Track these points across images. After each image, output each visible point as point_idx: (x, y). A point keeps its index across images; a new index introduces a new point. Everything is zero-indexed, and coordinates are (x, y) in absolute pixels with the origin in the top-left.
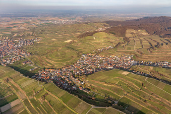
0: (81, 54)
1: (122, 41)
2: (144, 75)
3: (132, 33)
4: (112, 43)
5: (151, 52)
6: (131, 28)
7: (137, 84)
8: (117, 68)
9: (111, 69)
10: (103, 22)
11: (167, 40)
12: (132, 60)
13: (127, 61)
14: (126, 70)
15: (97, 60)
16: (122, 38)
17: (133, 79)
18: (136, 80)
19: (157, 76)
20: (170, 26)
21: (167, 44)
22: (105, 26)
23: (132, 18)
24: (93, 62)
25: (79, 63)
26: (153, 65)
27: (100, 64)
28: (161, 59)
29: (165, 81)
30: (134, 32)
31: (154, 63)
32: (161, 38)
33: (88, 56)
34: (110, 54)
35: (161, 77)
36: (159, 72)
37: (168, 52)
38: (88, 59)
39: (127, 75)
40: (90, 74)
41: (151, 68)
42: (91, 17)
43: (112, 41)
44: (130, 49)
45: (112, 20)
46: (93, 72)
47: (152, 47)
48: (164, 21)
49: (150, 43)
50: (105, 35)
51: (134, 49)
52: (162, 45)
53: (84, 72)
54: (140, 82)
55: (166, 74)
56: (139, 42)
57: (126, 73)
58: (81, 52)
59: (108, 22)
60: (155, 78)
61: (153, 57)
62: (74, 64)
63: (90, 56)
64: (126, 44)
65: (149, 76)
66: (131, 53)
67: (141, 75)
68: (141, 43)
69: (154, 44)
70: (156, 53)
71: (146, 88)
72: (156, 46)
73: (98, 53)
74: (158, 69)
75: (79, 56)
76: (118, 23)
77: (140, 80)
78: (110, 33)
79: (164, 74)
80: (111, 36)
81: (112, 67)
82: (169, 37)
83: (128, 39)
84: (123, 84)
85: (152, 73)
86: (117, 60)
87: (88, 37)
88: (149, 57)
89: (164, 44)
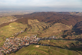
0: (5, 38)
1: (27, 27)
2: (47, 46)
3: (31, 22)
4: (22, 28)
5: (45, 32)
6: (30, 19)
7: (46, 51)
8: (31, 44)
10: (11, 16)
11: (50, 24)
12: (37, 37)
13: (35, 39)
14: (37, 44)
15: (16, 41)
16: (27, 25)
17: (43, 49)
20: (48, 17)
21: (51, 26)
22: (14, 18)
25: (6, 45)
27: (20, 43)
28: (51, 35)
31: (48, 38)
32: (46, 24)
33: (10, 39)
34: (24, 36)
35: (55, 45)
37: (52, 31)
38: (11, 41)
40: (16, 51)
41: (49, 41)
42: (2, 13)
43: (22, 27)
44: (33, 31)
47: (45, 29)
48: (44, 15)
49: (42, 27)
50: (16, 24)
53: (12, 51)
54: (47, 50)
55: (57, 43)
57: (38, 46)
58: (5, 37)
59: (15, 16)
60: (53, 46)
61: (47, 34)
63: (11, 39)
64: (30, 28)
65: (49, 46)
66: (35, 33)
67: (45, 46)
68: (38, 27)
70: (48, 32)
71: (51, 53)
72: (46, 28)
73: (16, 36)
74: (52, 41)
75: (4, 40)
76: (21, 16)
78: (19, 22)
79: (55, 43)
80: (21, 24)
81: (28, 44)
82: (50, 23)
83: (30, 25)
84: (39, 53)
85: (50, 43)
86: (29, 39)
88: (45, 34)
89: (49, 27)
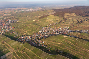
0: (41, 27)
1: (63, 20)
2: (75, 37)
3: (68, 15)
4: (57, 21)
5: (79, 25)
6: (67, 13)
7: (72, 42)
8: (61, 34)
9: (58, 35)
10: (52, 10)
11: (87, 18)
12: (68, 29)
13: (66, 30)
14: (66, 35)
15: (50, 30)
16: (62, 18)
18: (71, 40)
19: (82, 37)
20: (88, 11)
21: (86, 20)
22: (53, 12)
23: (67, 7)
24: (48, 31)
25: (41, 32)
26: (80, 32)
27: (52, 32)
28: (84, 29)
29: (86, 40)
30: (69, 14)
31: (80, 31)
32: (83, 18)
33: (45, 28)
34: (57, 27)
35: (84, 38)
36: (83, 35)
37: (87, 25)
38: (45, 30)
39: (67, 37)
40: (47, 37)
41: (79, 33)
42: (45, 7)
43: (57, 20)
44: (67, 24)
45: (57, 8)
46: (48, 37)
47: (79, 23)
48: (84, 8)
49: (78, 20)
50: (53, 17)
51: (69, 24)
52: (84, 21)
53: (44, 37)
54: (73, 41)
55: (87, 36)
56: (72, 20)
57: (66, 36)
58: (41, 26)
59: (55, 10)
60: (81, 39)
61: (79, 28)
62: (38, 32)
63: (46, 28)
64: (65, 21)
65: (78, 38)
66: (68, 26)
67: (74, 37)
68: (73, 20)
69: (80, 21)
70: (81, 25)
71: (77, 44)
72: (81, 22)
73: (50, 27)
75: (40, 28)
76: (60, 10)
77: (73, 40)
78: (56, 15)
79: (86, 36)
80: (57, 17)
81: (58, 34)
82: (87, 17)
83: (66, 18)
84: (65, 42)
85: (79, 36)
86: (61, 30)
87: (45, 18)
88: (77, 28)
